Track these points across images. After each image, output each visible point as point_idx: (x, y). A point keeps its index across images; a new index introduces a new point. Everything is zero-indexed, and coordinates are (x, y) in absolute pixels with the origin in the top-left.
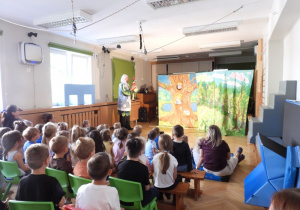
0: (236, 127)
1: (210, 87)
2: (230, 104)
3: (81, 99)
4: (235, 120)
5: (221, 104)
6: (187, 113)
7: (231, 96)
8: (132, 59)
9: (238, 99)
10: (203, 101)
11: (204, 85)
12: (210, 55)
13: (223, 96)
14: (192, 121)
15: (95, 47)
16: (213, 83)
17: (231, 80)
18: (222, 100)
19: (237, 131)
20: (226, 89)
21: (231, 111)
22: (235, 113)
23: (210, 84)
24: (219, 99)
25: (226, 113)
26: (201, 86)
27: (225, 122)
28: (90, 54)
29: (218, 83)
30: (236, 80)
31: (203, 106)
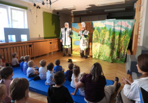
0: (118, 57)
1: (102, 31)
2: (116, 42)
3: (18, 38)
4: (118, 53)
5: (110, 42)
7: (117, 37)
8: (58, 13)
9: (122, 39)
10: (97, 40)
11: (98, 29)
12: (105, 11)
13: (111, 36)
15: (29, 4)
16: (105, 28)
17: (118, 26)
18: (111, 39)
19: (119, 60)
20: (114, 32)
21: (116, 47)
22: (118, 48)
23: (102, 28)
24: (109, 39)
25: (113, 48)
26: (96, 30)
27: (112, 54)
28: (26, 8)
29: (108, 28)
30: (121, 27)
31: (97, 43)
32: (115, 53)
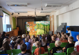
0: (47, 33)
1: (40, 25)
2: (45, 28)
5: (43, 28)
6: (34, 31)
7: (45, 27)
8: (15, 17)
9: (47, 27)
10: (38, 28)
11: (38, 24)
14: (35, 33)
16: (41, 24)
17: (45, 23)
18: (44, 28)
20: (44, 25)
21: (46, 30)
23: (40, 24)
24: (43, 27)
28: (9, 15)
29: (42, 24)
30: (46, 23)
31: (38, 29)
32: (46, 32)
